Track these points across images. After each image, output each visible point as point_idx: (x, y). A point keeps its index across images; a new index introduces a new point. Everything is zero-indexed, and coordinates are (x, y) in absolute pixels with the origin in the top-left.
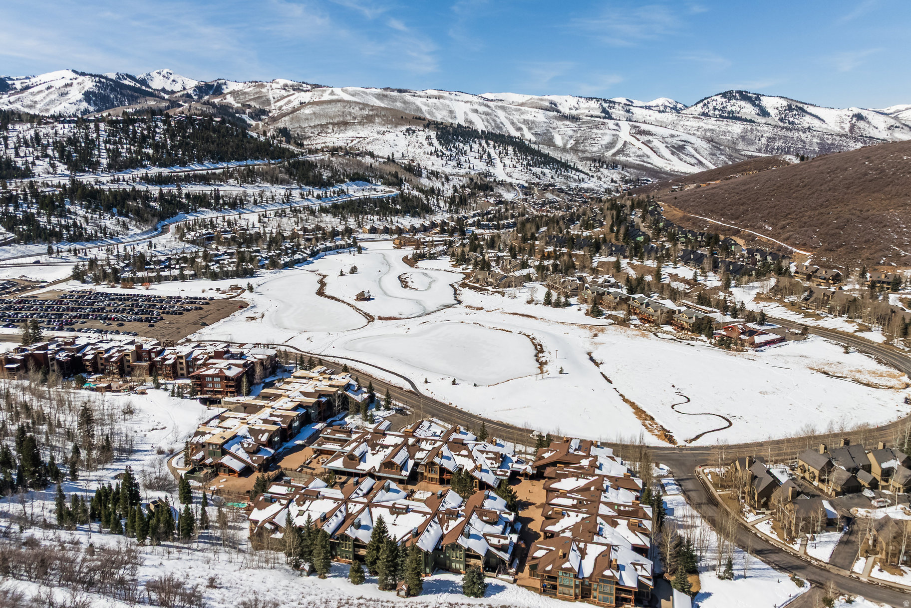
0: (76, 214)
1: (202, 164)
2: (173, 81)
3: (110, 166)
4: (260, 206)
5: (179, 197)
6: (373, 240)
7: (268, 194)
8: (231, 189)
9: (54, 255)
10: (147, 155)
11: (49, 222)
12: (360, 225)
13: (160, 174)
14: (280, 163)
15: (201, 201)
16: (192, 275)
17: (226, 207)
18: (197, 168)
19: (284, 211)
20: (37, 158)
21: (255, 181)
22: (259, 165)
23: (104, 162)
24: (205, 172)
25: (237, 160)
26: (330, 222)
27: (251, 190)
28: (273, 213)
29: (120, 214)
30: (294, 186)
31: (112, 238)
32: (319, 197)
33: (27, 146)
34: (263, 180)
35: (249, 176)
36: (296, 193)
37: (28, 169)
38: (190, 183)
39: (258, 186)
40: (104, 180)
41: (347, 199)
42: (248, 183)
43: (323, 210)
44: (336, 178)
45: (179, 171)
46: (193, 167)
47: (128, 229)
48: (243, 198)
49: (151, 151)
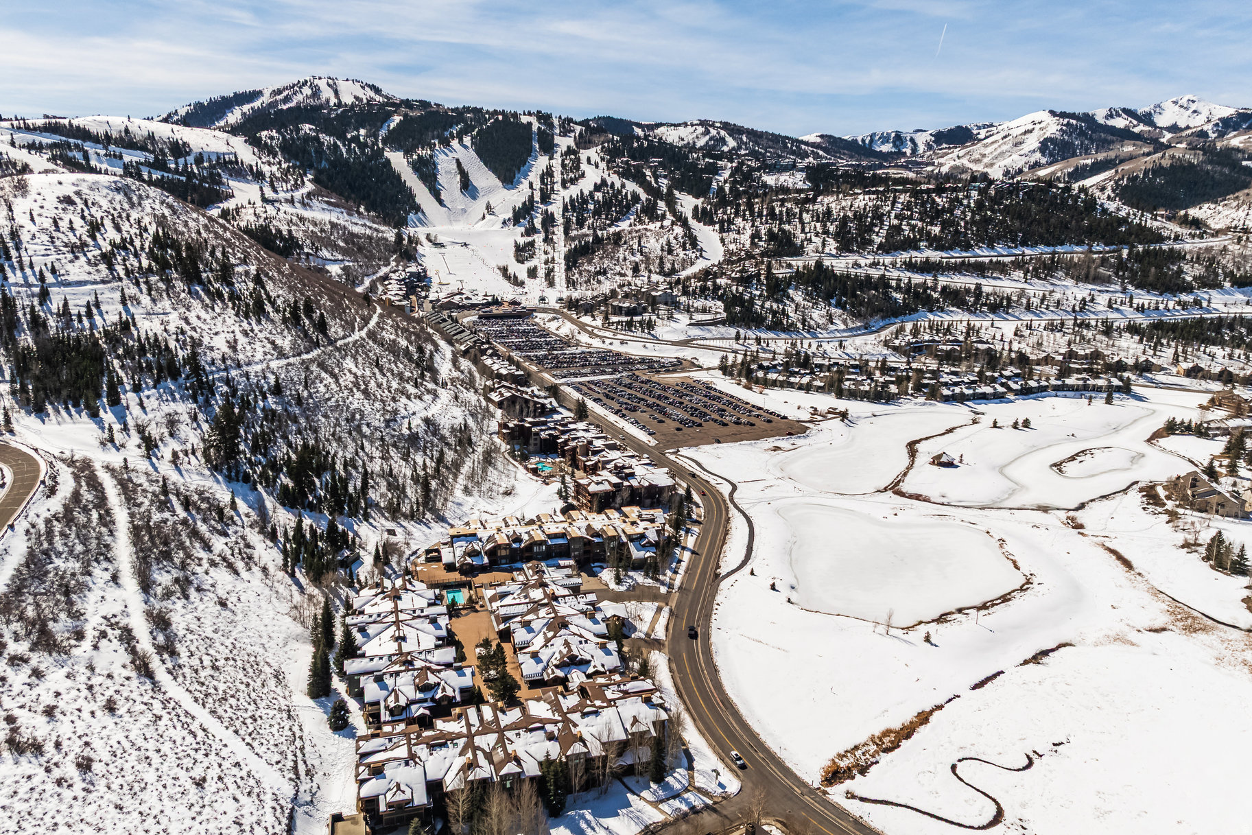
0: (793, 300)
1: (993, 248)
2: (1195, 112)
3: (880, 246)
4: (1033, 313)
5: (934, 289)
6: (1183, 389)
7: (1057, 296)
8: (1007, 285)
9: (741, 342)
10: (929, 233)
11: (762, 307)
12: (1176, 361)
13: (927, 258)
14: (1113, 251)
15: (955, 298)
16: (820, 387)
17: (985, 309)
18: (983, 254)
19: (1062, 324)
20: (817, 235)
21: (1052, 276)
22: (1075, 253)
23: (878, 240)
24: (987, 260)
25: (1048, 245)
26: (1129, 349)
27: (1036, 289)
28: (1043, 324)
29: (839, 305)
30: (1113, 288)
31: (809, 332)
32: (1141, 309)
33: (818, 221)
34: (1067, 274)
35: (1046, 269)
36: (1102, 300)
37: (802, 246)
38: (960, 273)
39: (1052, 284)
40: (862, 262)
41: (1196, 313)
42: (1039, 278)
43: (1133, 329)
44: (1207, 281)
45: (956, 256)
46: (979, 252)
47: (832, 323)
48: (1015, 298)
49: (936, 230)
